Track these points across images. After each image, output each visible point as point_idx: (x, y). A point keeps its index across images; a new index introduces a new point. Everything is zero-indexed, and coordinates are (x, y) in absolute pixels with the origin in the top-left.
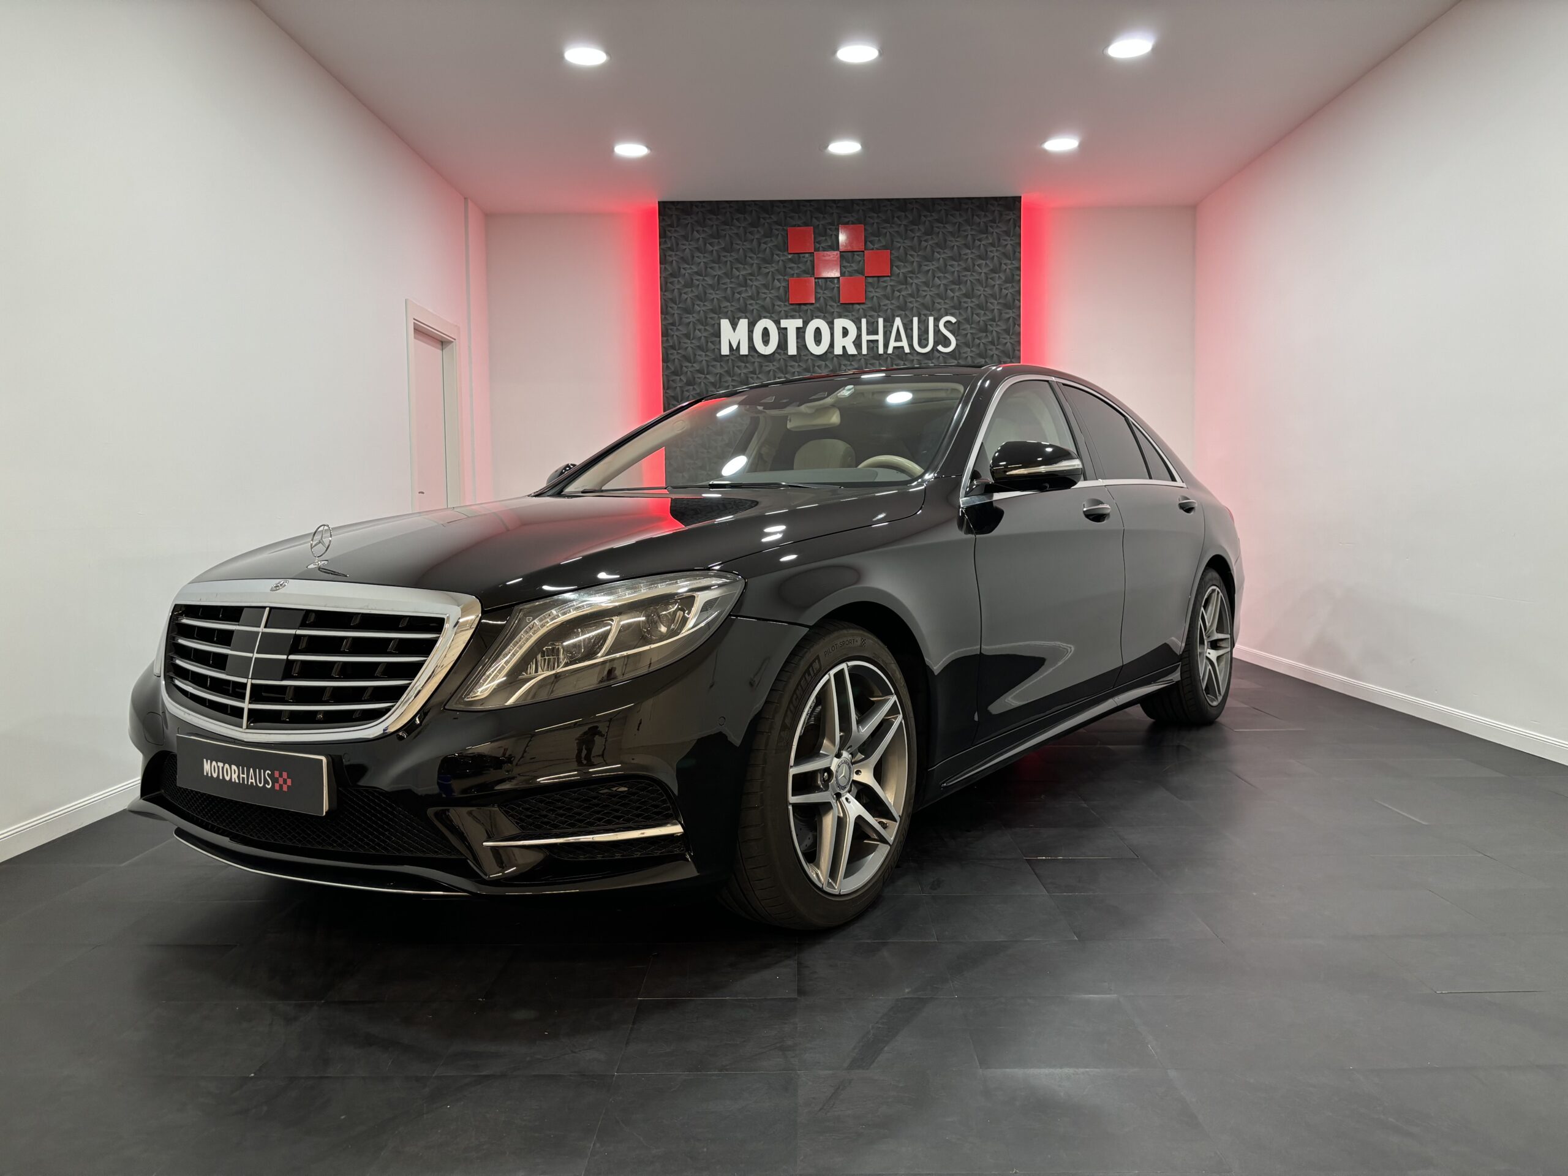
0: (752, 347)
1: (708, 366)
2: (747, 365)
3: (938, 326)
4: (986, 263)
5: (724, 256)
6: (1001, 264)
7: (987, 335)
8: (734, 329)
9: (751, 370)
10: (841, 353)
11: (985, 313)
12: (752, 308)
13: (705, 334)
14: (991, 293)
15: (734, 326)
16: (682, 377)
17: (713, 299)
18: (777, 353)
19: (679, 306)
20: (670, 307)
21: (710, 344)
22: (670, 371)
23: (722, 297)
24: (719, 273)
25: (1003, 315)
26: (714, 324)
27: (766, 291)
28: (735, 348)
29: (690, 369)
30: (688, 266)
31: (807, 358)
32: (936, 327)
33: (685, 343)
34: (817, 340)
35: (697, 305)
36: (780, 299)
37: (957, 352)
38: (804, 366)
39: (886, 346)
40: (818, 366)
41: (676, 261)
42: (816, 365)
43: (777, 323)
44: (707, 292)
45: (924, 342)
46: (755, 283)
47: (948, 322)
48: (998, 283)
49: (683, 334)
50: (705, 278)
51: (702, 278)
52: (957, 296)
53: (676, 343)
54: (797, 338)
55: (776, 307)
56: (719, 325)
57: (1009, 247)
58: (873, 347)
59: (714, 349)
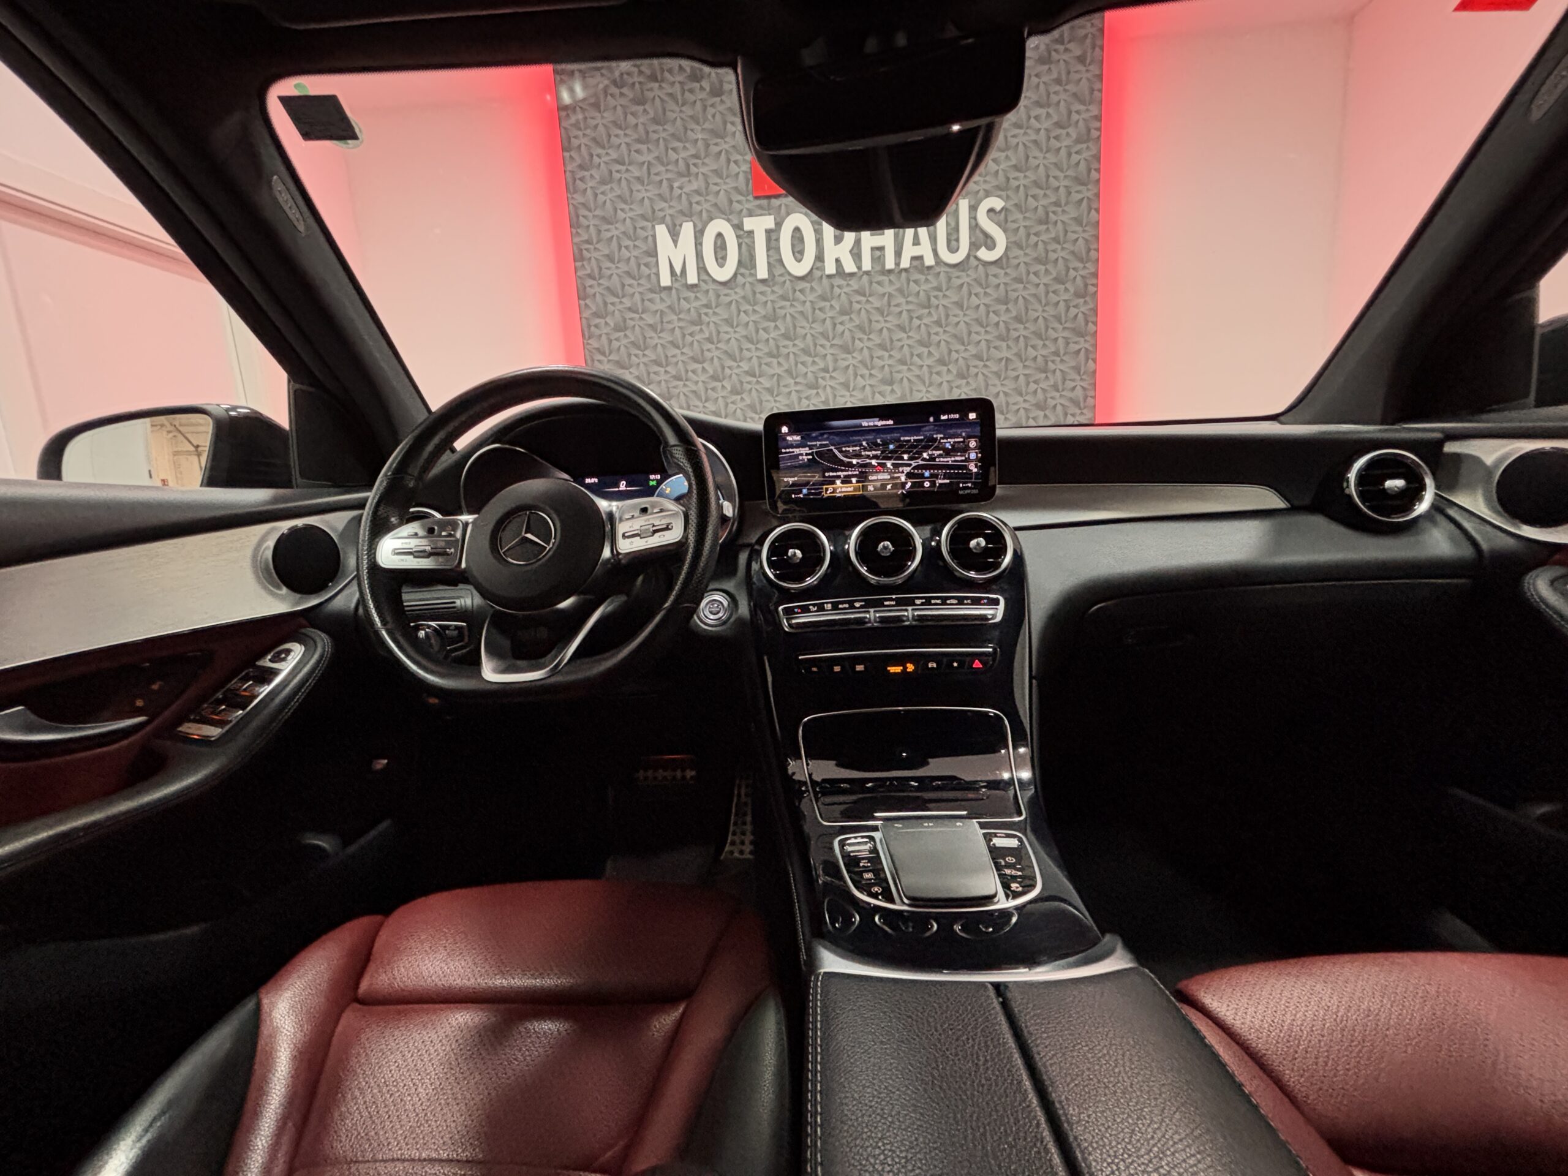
0: (702, 269)
1: (643, 300)
2: (698, 295)
3: (975, 218)
4: (1048, 113)
5: (654, 132)
6: (1070, 113)
7: (1048, 229)
8: (675, 242)
9: (705, 302)
10: (834, 271)
11: (1045, 194)
12: (699, 208)
13: (636, 253)
14: (1054, 160)
15: (675, 235)
16: (608, 320)
17: (643, 198)
18: (743, 275)
19: (596, 213)
20: (583, 216)
21: (642, 267)
22: (590, 312)
23: (655, 195)
24: (650, 158)
25: (1073, 194)
26: (647, 237)
27: (719, 181)
28: (678, 270)
29: (620, 307)
30: (604, 152)
31: (782, 279)
32: (973, 221)
33: (608, 268)
34: (797, 249)
35: (622, 210)
36: (741, 194)
37: (1004, 260)
38: (781, 292)
39: (898, 254)
40: (800, 291)
41: (586, 145)
42: (798, 288)
43: (738, 227)
44: (634, 189)
45: (954, 243)
46: (701, 170)
47: (991, 210)
48: (1067, 142)
49: (604, 256)
50: (630, 168)
51: (623, 168)
52: (1003, 170)
53: (596, 271)
54: (768, 250)
55: (735, 204)
56: (654, 237)
57: (1084, 83)
58: (879, 257)
59: (649, 275)
